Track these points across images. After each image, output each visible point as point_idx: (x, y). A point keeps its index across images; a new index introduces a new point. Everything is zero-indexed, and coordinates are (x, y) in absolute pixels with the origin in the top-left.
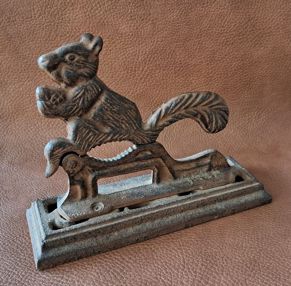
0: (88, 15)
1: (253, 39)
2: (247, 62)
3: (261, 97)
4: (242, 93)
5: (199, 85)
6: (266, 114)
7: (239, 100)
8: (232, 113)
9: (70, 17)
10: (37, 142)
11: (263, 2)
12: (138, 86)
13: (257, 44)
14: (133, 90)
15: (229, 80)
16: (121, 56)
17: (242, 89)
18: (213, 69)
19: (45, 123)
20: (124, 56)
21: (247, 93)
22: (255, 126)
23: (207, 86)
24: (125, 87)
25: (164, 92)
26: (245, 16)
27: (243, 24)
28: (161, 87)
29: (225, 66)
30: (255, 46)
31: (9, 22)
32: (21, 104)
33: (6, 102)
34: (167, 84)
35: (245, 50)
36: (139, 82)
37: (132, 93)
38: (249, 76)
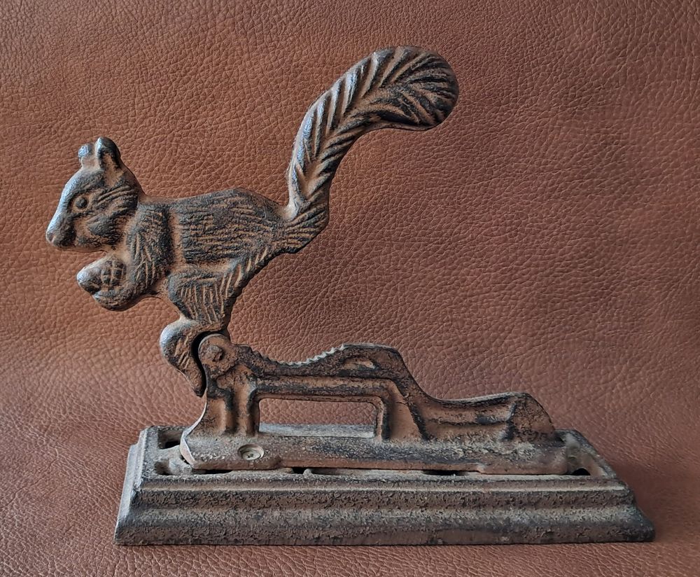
0: (245, 122)
1: (616, 188)
2: (602, 240)
3: (638, 330)
4: (591, 315)
5: (481, 288)
6: (650, 373)
7: (583, 332)
8: (565, 363)
9: (205, 125)
10: (107, 390)
11: (640, 104)
12: (337, 280)
13: (626, 199)
15: (558, 282)
17: (590, 304)
18: (518, 251)
19: (129, 349)
21: (603, 317)
22: (622, 400)
23: (503, 292)
24: (307, 280)
25: (397, 298)
26: (595, 135)
27: (590, 152)
28: (390, 286)
29: (547, 247)
30: (620, 203)
31: (80, 129)
32: (84, 304)
33: (52, 298)
34: (406, 280)
35: (596, 212)
36: (341, 271)
37: (323, 296)
38: (606, 275)
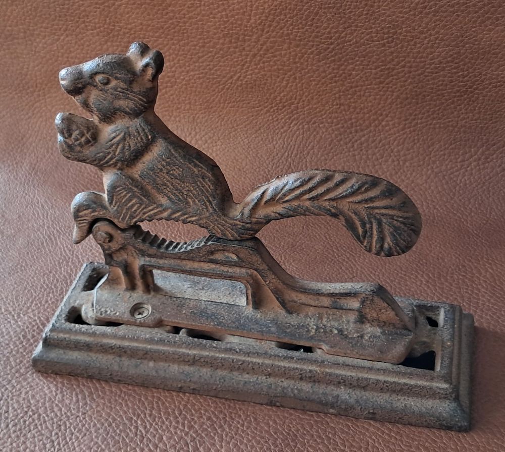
1: (480, 9)
2: (467, 50)
4: (455, 108)
5: (364, 81)
7: (447, 120)
12: (248, 67)
13: (489, 18)
14: (239, 75)
15: (428, 81)
16: (219, 12)
17: (455, 99)
18: (395, 55)
20: (224, 13)
21: (466, 110)
23: (382, 85)
25: (296, 85)
28: (291, 76)
29: (419, 52)
34: (303, 72)
35: (462, 27)
36: (251, 62)
37: (238, 79)
38: (470, 77)
